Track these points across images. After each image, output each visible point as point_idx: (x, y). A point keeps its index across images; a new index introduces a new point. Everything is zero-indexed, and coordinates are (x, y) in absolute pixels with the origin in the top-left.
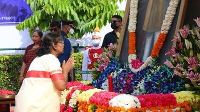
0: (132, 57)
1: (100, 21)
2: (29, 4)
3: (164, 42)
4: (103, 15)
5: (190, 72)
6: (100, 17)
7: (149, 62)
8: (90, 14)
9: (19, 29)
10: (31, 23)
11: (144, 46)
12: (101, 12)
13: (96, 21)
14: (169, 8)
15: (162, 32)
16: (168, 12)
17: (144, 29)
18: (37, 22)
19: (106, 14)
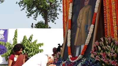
0: (70, 56)
1: (34, 53)
2: (6, 48)
3: (86, 49)
4: (35, 51)
5: (104, 58)
6: (34, 52)
7: (80, 57)
8: (30, 51)
9: (2, 56)
10: (7, 54)
11: (76, 51)
12: (34, 50)
13: (32, 53)
14: (88, 35)
15: (86, 44)
16: (88, 36)
17: (75, 45)
18: (9, 54)
19: (36, 51)
